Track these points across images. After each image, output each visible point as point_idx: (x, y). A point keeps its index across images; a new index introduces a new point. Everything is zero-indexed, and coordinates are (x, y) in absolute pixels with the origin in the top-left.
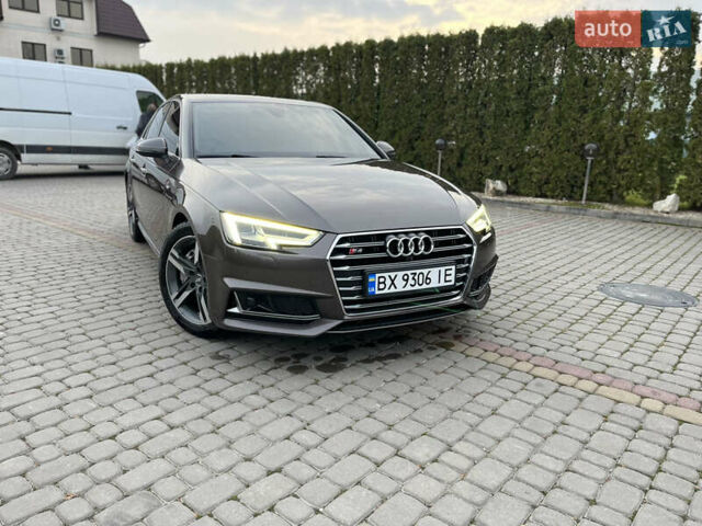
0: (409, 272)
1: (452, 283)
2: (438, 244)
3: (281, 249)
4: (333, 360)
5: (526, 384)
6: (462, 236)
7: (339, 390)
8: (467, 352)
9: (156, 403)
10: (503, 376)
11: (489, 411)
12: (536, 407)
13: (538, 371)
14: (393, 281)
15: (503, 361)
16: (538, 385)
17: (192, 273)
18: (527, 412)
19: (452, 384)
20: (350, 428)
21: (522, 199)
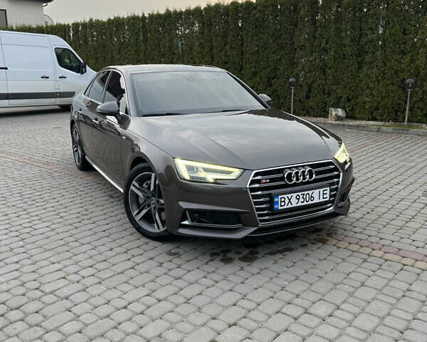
0: (300, 194)
1: (328, 199)
2: (317, 173)
3: (216, 182)
4: (248, 254)
5: (381, 265)
6: (332, 167)
7: (258, 273)
8: (338, 245)
9: (143, 286)
10: (365, 261)
11: (359, 284)
12: (389, 280)
13: (387, 256)
14: (290, 200)
15: (362, 250)
16: (390, 266)
17: (148, 197)
18: (385, 283)
19: (332, 267)
20: (272, 297)
21: (358, 122)
